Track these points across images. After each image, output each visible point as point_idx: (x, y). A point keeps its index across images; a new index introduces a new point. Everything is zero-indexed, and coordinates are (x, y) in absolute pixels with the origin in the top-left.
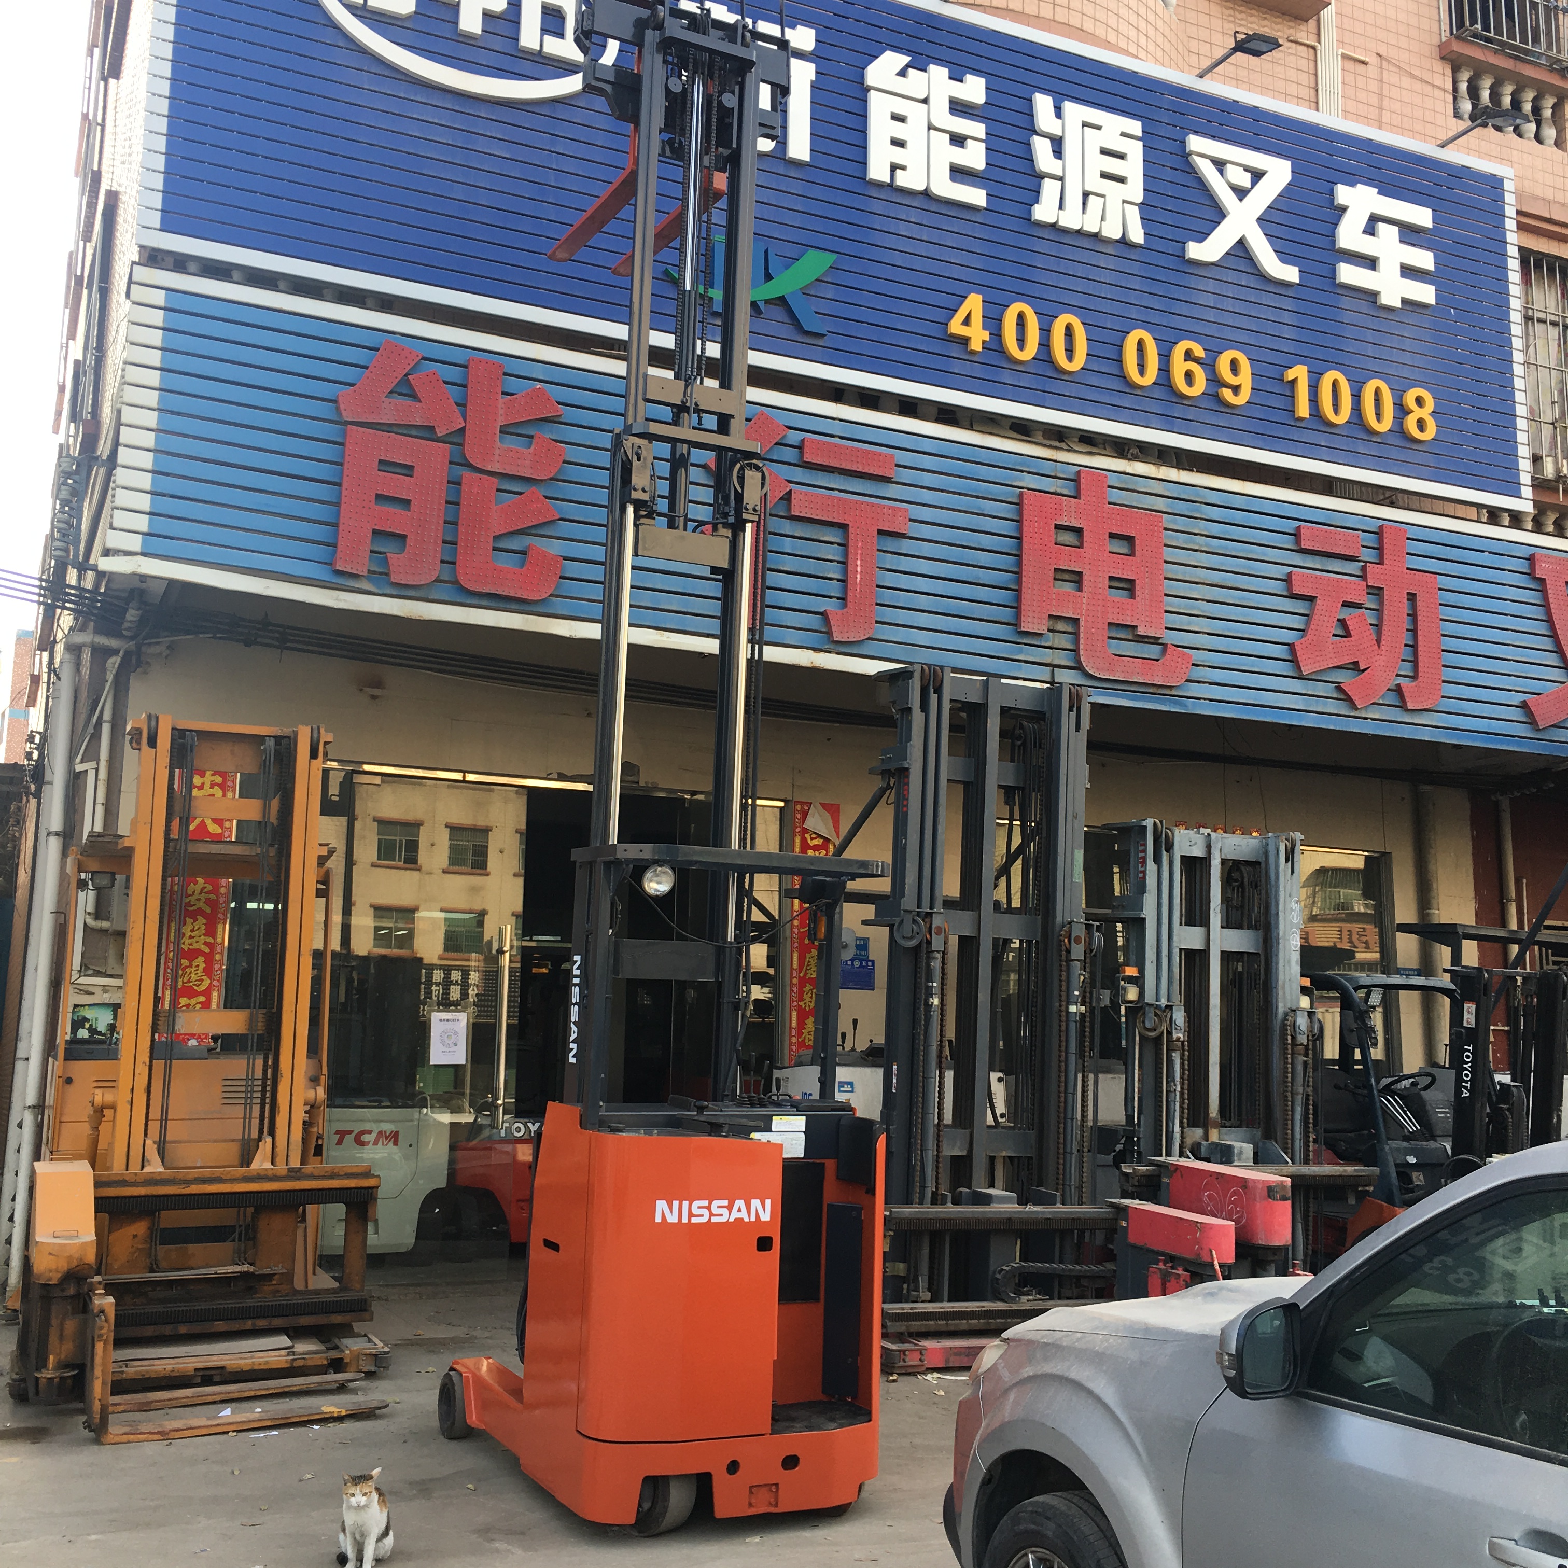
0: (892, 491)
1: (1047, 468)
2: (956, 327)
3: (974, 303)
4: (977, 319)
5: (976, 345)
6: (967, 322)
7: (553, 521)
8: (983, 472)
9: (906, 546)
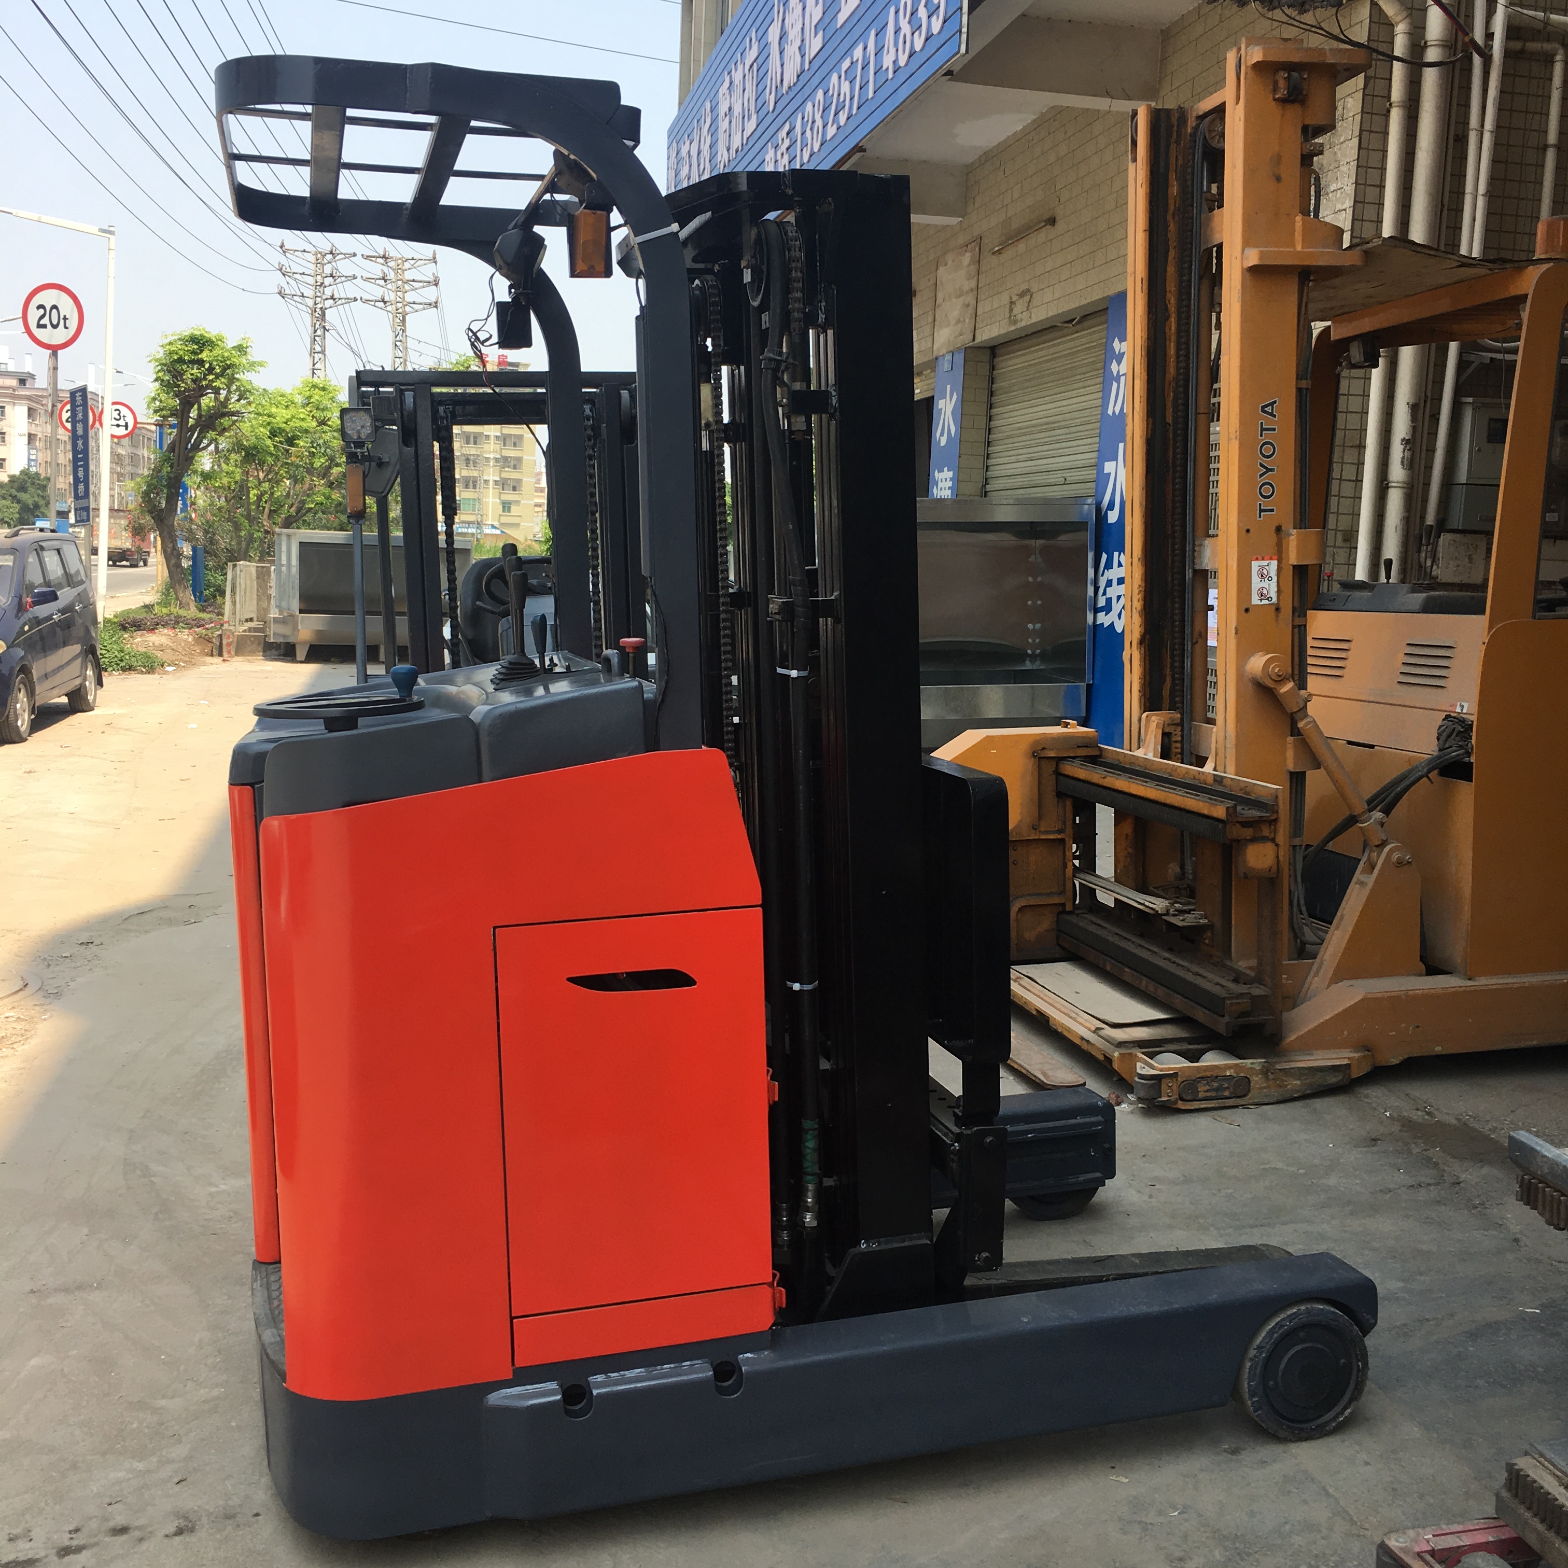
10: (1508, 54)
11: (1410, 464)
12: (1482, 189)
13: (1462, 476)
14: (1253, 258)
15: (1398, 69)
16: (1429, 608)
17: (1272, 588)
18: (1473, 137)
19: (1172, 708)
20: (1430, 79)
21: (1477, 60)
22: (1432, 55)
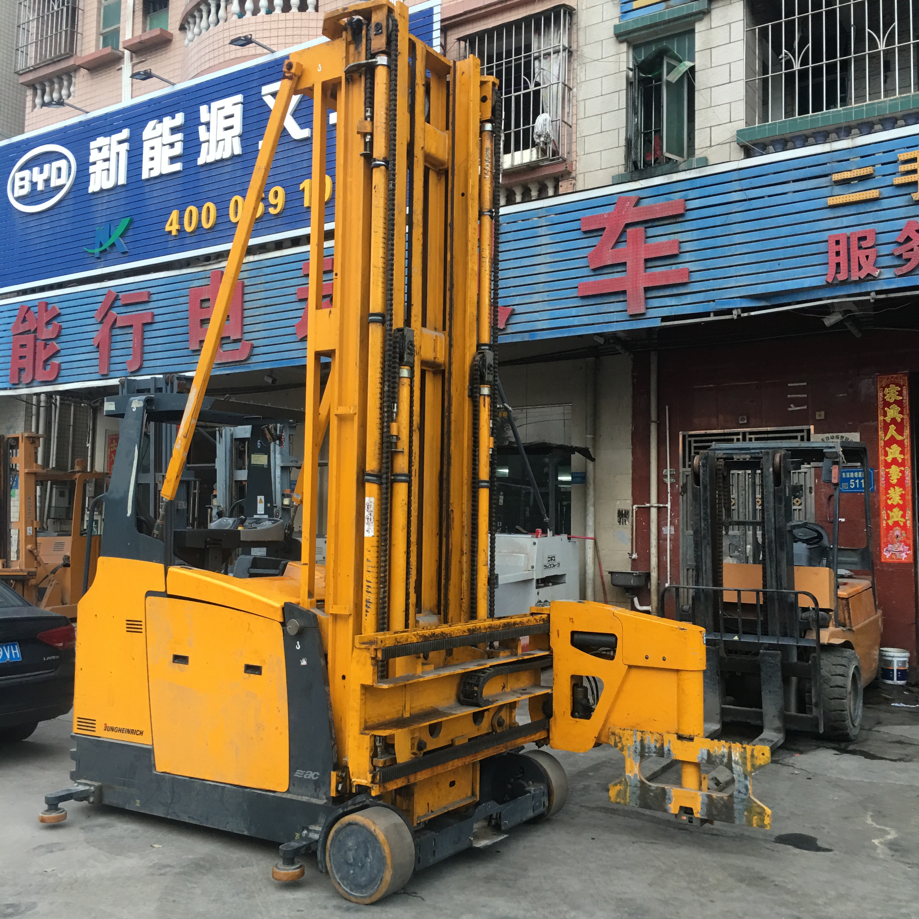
0: (151, 305)
1: (203, 275)
2: (168, 228)
3: (175, 214)
4: (174, 222)
5: (174, 233)
6: (171, 225)
7: (58, 351)
8: (179, 286)
9: (155, 326)
10: (61, 404)
11: (41, 502)
12: (56, 436)
13: (53, 504)
14: (26, 471)
15: (34, 408)
16: (58, 535)
17: (31, 532)
18: (53, 423)
19: (4, 558)
20: (42, 410)
21: (53, 406)
22: (42, 404)
